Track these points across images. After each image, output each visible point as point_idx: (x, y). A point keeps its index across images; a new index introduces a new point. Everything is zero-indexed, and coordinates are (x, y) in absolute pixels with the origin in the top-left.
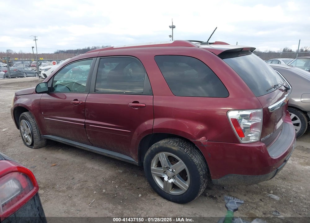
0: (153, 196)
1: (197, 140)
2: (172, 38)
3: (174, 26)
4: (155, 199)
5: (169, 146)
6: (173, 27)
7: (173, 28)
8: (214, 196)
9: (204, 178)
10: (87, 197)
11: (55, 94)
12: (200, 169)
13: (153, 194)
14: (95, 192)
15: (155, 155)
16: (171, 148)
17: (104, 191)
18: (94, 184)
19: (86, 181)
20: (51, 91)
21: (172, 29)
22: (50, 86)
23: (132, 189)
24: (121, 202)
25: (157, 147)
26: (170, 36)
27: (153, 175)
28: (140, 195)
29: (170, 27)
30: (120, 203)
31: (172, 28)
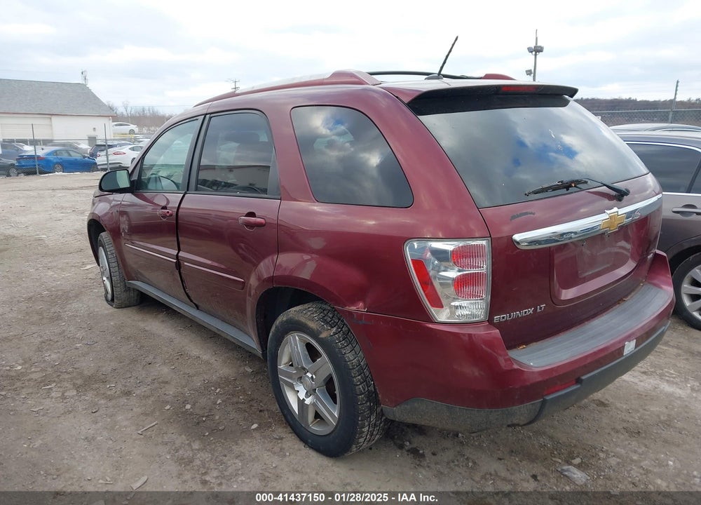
0: (281, 431)
1: (347, 307)
2: (534, 76)
3: (540, 47)
4: (281, 439)
5: (303, 320)
6: (537, 50)
7: (536, 53)
8: (421, 452)
9: (369, 400)
10: (146, 415)
11: (144, 194)
12: (359, 377)
13: (283, 427)
14: (168, 407)
15: (283, 338)
16: (306, 324)
17: (188, 407)
18: (180, 389)
19: (167, 383)
20: (137, 186)
21: (536, 55)
22: (135, 177)
23: (248, 410)
24: (207, 434)
25: (284, 319)
26: (529, 72)
27: (281, 382)
28: (255, 426)
29: (530, 50)
30: (204, 436)
31: (534, 53)
